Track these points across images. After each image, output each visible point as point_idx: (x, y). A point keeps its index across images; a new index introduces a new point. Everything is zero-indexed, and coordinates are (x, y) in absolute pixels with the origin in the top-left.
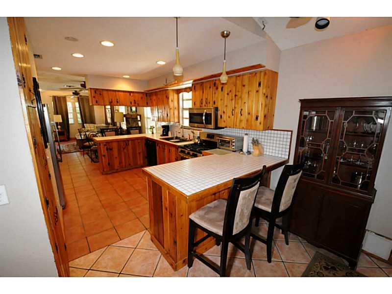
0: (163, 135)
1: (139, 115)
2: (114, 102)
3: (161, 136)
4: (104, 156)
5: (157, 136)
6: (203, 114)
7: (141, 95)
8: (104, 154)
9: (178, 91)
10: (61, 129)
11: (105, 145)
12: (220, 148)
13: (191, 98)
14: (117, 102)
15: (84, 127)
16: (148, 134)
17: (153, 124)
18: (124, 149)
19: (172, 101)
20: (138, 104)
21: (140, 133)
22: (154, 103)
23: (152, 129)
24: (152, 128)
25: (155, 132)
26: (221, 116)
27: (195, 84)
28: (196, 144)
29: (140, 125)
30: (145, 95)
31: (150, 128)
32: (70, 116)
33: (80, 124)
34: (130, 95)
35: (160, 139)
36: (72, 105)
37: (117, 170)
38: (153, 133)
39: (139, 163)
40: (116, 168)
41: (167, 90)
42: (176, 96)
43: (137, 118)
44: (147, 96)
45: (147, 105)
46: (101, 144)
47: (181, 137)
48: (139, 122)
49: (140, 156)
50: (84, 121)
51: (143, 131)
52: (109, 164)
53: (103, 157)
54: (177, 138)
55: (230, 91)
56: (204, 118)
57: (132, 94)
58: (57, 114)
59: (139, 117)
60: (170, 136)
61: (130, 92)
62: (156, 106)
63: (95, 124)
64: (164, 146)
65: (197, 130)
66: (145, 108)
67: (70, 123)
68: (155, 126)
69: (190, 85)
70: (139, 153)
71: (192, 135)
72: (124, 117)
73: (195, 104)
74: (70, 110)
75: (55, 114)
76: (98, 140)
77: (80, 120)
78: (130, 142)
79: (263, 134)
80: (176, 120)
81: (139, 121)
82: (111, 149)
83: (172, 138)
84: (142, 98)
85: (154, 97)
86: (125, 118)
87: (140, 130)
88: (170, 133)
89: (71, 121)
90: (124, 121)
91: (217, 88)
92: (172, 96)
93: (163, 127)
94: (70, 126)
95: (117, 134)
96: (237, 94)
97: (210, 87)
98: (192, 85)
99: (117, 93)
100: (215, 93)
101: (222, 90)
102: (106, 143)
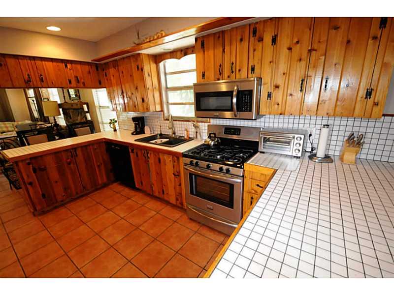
0: (136, 133)
1: (85, 103)
2: (35, 80)
3: (132, 134)
4: (31, 184)
5: (125, 136)
6: (232, 92)
7: (87, 68)
8: (30, 180)
9: (158, 58)
11: (29, 164)
12: (263, 153)
13: (194, 67)
14: (42, 80)
16: (106, 132)
17: (114, 116)
18: (69, 164)
19: (149, 75)
20: (84, 83)
21: (92, 133)
22: (114, 81)
23: (114, 125)
24: (112, 122)
25: (117, 128)
26: (269, 95)
27: (203, 37)
29: (89, 118)
30: (94, 68)
31: (110, 123)
34: (66, 66)
35: (135, 141)
37: (62, 201)
38: (115, 130)
39: (100, 182)
40: (59, 198)
41: (139, 54)
43: (82, 108)
44: (97, 69)
45: (100, 85)
46: (20, 164)
47: (171, 134)
48: (88, 115)
49: (100, 171)
52: (44, 196)
53: (29, 186)
54: (162, 136)
55: (298, 42)
57: (69, 66)
59: (85, 106)
60: (148, 133)
61: (65, 62)
62: (117, 85)
63: (14, 121)
64: (148, 153)
65: (202, 122)
66: (94, 91)
68: (116, 119)
69: (191, 41)
70: (99, 166)
71: (192, 131)
72: (60, 107)
73: (203, 75)
76: (10, 156)
78: (79, 152)
79: (379, 125)
80: (158, 109)
81: (87, 112)
82: (44, 169)
83: (154, 138)
84: (89, 72)
85: (112, 71)
86: (61, 110)
87: (92, 127)
88: (147, 129)
90: (60, 115)
91: (261, 40)
92: (149, 67)
93: (134, 119)
95: (51, 139)
96: (315, 46)
97: (241, 40)
98: (196, 39)
99: (39, 63)
100: (254, 50)
101: (274, 40)
102: (30, 159)
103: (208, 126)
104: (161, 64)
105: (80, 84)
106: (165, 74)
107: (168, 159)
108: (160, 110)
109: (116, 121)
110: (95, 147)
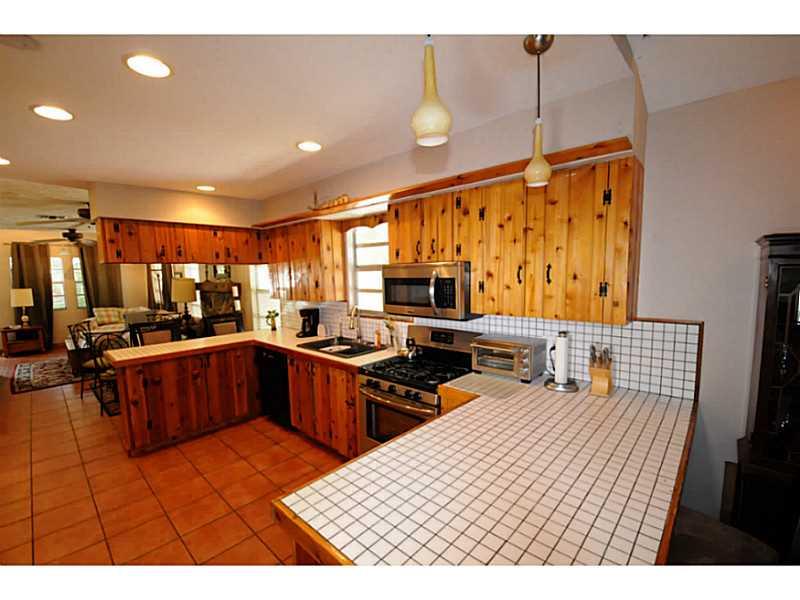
0: (304, 334)
1: (235, 285)
2: (171, 253)
3: (298, 336)
4: (135, 403)
5: (287, 339)
6: (429, 279)
7: (244, 237)
8: (136, 397)
9: (344, 225)
10: (29, 322)
11: (140, 372)
12: (479, 372)
13: (385, 239)
14: (179, 253)
15: (92, 315)
16: (261, 333)
17: (275, 305)
18: (195, 377)
19: (328, 249)
20: (236, 258)
21: (239, 331)
22: (280, 254)
23: (273, 320)
24: (272, 315)
25: (278, 324)
26: (482, 286)
27: (397, 204)
28: (402, 359)
29: (238, 307)
30: (255, 236)
31: (268, 317)
32: (58, 289)
33: (83, 308)
34: (215, 234)
35: (299, 346)
36: (64, 263)
37: (174, 438)
38: (274, 329)
39: (237, 413)
40: (171, 432)
41: (316, 221)
42: (337, 236)
43: (231, 292)
44: (259, 238)
45: (260, 260)
46: (128, 372)
47: (355, 337)
48: (237, 302)
49: (240, 394)
50: (94, 300)
51: (247, 325)
52: (150, 424)
53: (132, 407)
54: (341, 340)
55: (509, 219)
56: (432, 291)
57: (219, 234)
58: (22, 285)
59: (235, 290)
60: (321, 335)
61: (214, 229)
62: (284, 260)
63: (122, 306)
64: (313, 366)
65: (402, 321)
66: (252, 267)
67: (55, 306)
68: (278, 311)
69: (384, 208)
70: (239, 385)
71: (385, 333)
72: (197, 288)
73: (397, 254)
74: (57, 275)
75: (14, 287)
76: (118, 359)
77: (82, 301)
78: (213, 359)
79: (627, 333)
80: (340, 296)
81: (237, 298)
82: (158, 383)
83: (328, 343)
84: (247, 242)
85: (279, 241)
86: (198, 292)
87: (240, 321)
88: (321, 328)
89: (58, 303)
90: (195, 300)
91: (466, 213)
92: (330, 238)
93: (303, 312)
94: (55, 314)
95: (176, 338)
96: (531, 225)
97: (443, 211)
98: (389, 206)
99: (179, 230)
100: (459, 225)
101: (482, 215)
102: (143, 365)
103: (409, 327)
104: (349, 234)
105: (232, 258)
106: (355, 246)
107: (340, 377)
108: (342, 299)
109: (277, 315)
110: (238, 354)
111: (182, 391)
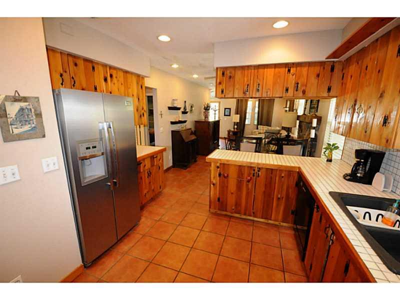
4: (214, 184)
8: (214, 181)
10: (237, 129)
15: (257, 129)
18: (249, 181)
22: (349, 85)
23: (331, 152)
32: (248, 116)
33: (254, 125)
34: (289, 71)
36: (253, 104)
38: (329, 160)
43: (311, 123)
48: (313, 132)
50: (260, 122)
52: (219, 199)
58: (237, 114)
59: (315, 121)
61: (288, 66)
63: (270, 126)
67: (246, 123)
72: (298, 120)
74: (249, 110)
75: (236, 114)
77: (256, 123)
81: (314, 128)
84: (318, 75)
86: (298, 121)
88: (379, 178)
89: (247, 122)
90: (295, 126)
94: (246, 126)
105: (300, 92)
109: (337, 148)
111: (239, 187)
